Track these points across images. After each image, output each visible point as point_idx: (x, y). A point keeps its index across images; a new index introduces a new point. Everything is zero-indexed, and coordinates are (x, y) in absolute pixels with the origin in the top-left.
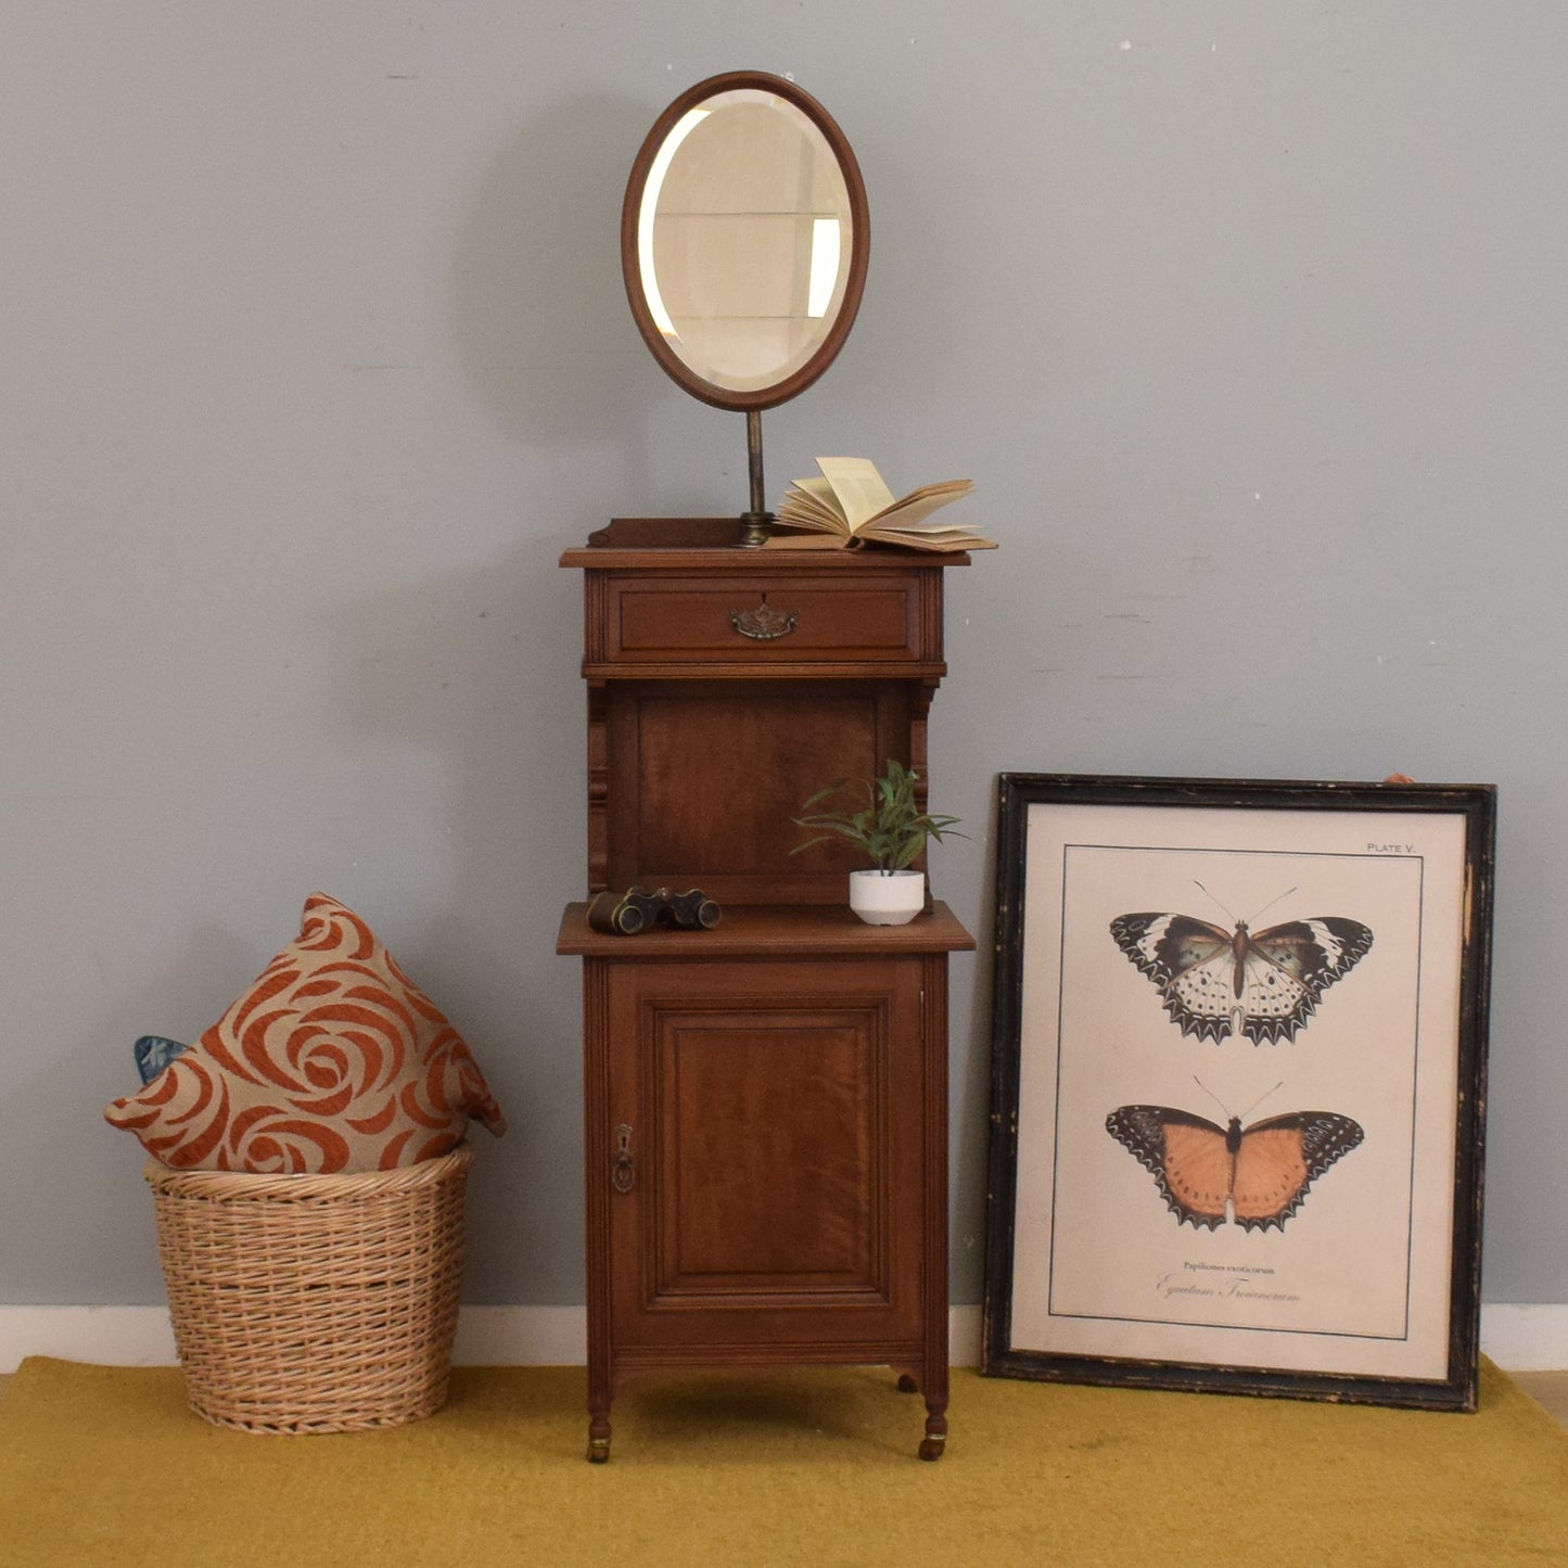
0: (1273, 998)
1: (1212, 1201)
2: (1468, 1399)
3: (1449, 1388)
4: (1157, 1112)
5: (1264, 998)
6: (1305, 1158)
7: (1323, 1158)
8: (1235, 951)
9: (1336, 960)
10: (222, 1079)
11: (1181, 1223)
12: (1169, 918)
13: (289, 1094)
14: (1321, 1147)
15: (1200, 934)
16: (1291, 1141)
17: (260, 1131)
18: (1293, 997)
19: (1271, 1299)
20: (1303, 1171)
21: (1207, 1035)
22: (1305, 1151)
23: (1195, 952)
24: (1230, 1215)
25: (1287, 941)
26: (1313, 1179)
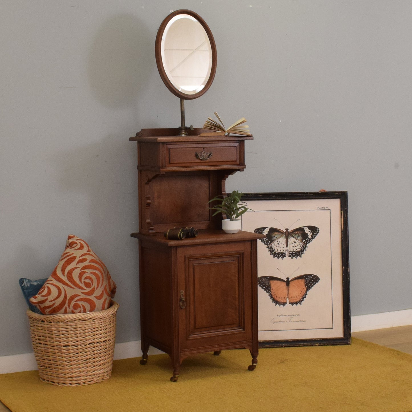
0: (296, 247)
1: (283, 299)
2: (349, 341)
3: (344, 339)
4: (268, 278)
5: (293, 247)
6: (306, 286)
7: (310, 286)
8: (285, 236)
9: (311, 236)
10: (64, 288)
11: (276, 305)
12: (269, 228)
13: (81, 290)
14: (309, 283)
15: (277, 232)
16: (302, 282)
17: (75, 301)
18: (301, 246)
19: (299, 322)
20: (305, 289)
21: (279, 257)
22: (305, 284)
23: (276, 236)
24: (288, 302)
25: (298, 232)
26: (308, 291)
